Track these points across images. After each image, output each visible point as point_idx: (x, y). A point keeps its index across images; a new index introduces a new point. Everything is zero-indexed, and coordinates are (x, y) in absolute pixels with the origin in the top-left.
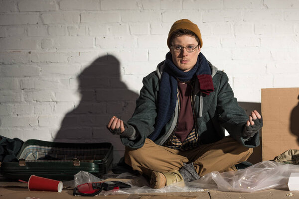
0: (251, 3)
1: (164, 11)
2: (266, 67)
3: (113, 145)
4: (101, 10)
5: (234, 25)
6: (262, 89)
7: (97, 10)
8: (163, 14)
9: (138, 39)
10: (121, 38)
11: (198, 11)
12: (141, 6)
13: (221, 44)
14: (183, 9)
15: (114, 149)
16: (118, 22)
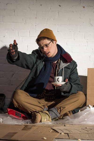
0: (84, 22)
1: (37, 24)
2: (90, 57)
3: (5, 95)
4: (3, 22)
5: (74, 34)
6: (88, 68)
7: (1, 22)
8: (36, 26)
9: (22, 38)
10: (13, 37)
11: (55, 25)
12: (25, 21)
13: (67, 44)
14: (47, 24)
15: (6, 97)
16: (12, 29)
